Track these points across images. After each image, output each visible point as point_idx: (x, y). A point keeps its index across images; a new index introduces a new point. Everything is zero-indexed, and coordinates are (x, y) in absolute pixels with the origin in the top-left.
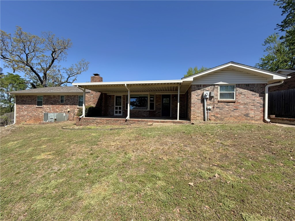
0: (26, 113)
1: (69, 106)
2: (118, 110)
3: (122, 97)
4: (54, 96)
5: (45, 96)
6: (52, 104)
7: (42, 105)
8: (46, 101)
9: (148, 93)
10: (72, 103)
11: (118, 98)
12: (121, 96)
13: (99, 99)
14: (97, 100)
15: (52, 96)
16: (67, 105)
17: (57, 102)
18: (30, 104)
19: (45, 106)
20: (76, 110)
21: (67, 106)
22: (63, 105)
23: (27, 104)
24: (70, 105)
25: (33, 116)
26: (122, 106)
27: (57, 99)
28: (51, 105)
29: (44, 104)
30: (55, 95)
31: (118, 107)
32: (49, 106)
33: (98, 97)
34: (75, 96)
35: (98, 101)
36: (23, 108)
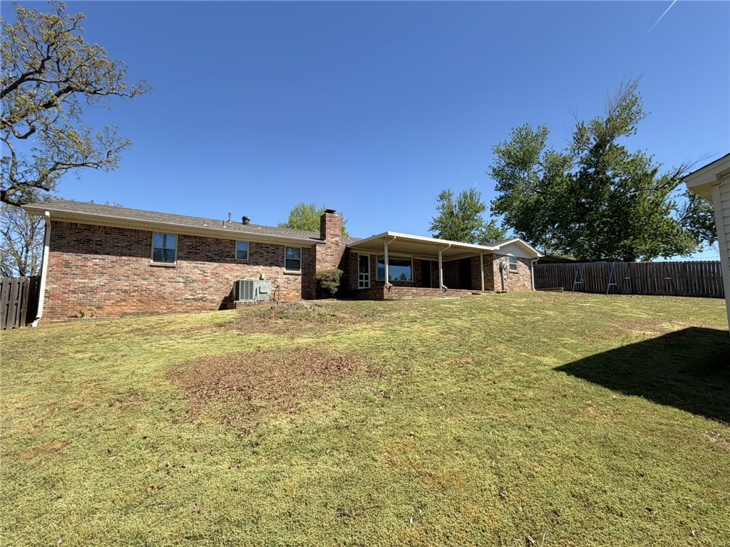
0: (98, 281)
1: (262, 267)
2: (364, 281)
3: (369, 258)
4: (218, 242)
5: (185, 236)
6: (209, 259)
7: (173, 261)
8: (191, 251)
9: (411, 256)
10: (269, 261)
11: (364, 259)
12: (367, 257)
13: (342, 258)
14: (339, 261)
15: (209, 240)
16: (257, 264)
17: (228, 256)
18: (125, 255)
19: (185, 264)
20: (279, 277)
21: (255, 267)
22: (246, 266)
23: (108, 254)
24: (266, 265)
25: (135, 291)
26: (369, 274)
27: (228, 250)
28: (208, 261)
29: (180, 258)
30: (220, 238)
31: (364, 274)
32: (200, 264)
33: (341, 255)
34: (277, 247)
35: (341, 262)
36: (90, 264)
